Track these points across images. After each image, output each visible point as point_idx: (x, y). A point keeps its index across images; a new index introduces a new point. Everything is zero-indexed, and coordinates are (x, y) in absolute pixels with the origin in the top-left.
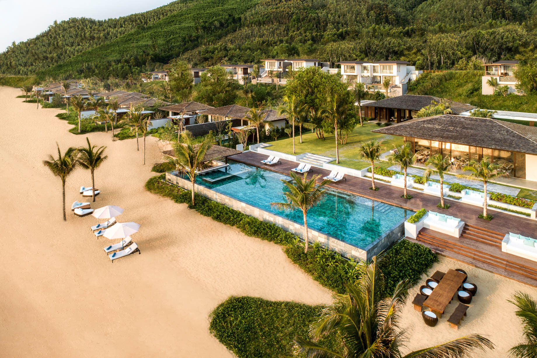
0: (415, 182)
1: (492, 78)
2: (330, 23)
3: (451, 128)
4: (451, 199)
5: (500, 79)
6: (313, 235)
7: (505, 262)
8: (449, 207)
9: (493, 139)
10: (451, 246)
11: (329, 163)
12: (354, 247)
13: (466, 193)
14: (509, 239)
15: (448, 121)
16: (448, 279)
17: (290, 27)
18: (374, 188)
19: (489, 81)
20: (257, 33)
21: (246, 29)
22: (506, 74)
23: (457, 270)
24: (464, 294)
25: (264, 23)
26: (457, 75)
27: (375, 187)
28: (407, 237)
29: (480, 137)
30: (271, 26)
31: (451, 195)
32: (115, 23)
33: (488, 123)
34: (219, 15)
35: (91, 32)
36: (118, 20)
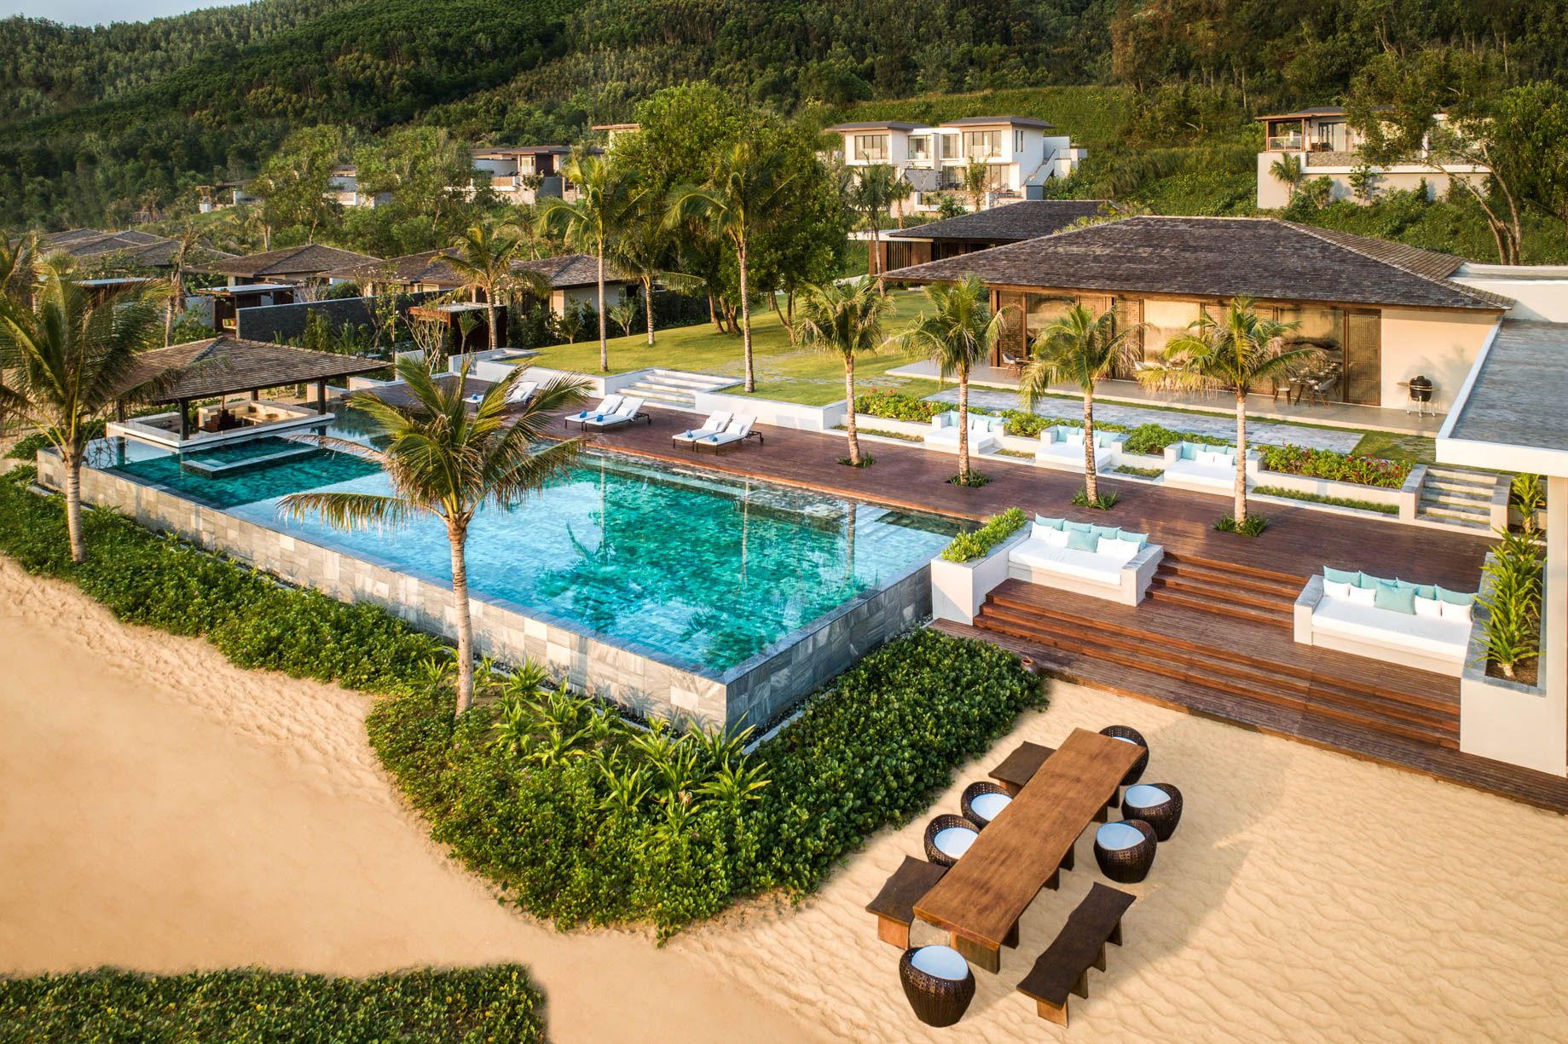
0: (1009, 432)
1: (1286, 156)
2: (837, 40)
3: (1144, 252)
4: (1128, 478)
5: (1308, 158)
6: (527, 637)
7: (1303, 684)
8: (1116, 503)
9: (1279, 274)
10: (1103, 640)
11: (714, 391)
12: (678, 674)
13: (1182, 455)
14: (1320, 592)
15: (1136, 233)
16: (1061, 776)
17: (718, 52)
18: (855, 461)
19: (1278, 164)
20: (612, 70)
21: (577, 59)
22: (1325, 147)
23: (1106, 732)
24: (1122, 838)
25: (636, 39)
26: (1191, 161)
27: (858, 455)
28: (940, 621)
29: (1236, 268)
30: (657, 48)
31: (1129, 465)
32: (134, 35)
33: (1263, 231)
34: (495, 15)
35: (40, 61)
36: (145, 28)
